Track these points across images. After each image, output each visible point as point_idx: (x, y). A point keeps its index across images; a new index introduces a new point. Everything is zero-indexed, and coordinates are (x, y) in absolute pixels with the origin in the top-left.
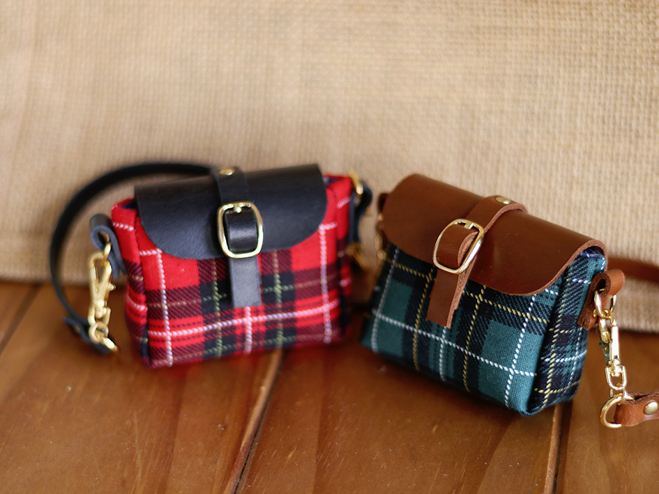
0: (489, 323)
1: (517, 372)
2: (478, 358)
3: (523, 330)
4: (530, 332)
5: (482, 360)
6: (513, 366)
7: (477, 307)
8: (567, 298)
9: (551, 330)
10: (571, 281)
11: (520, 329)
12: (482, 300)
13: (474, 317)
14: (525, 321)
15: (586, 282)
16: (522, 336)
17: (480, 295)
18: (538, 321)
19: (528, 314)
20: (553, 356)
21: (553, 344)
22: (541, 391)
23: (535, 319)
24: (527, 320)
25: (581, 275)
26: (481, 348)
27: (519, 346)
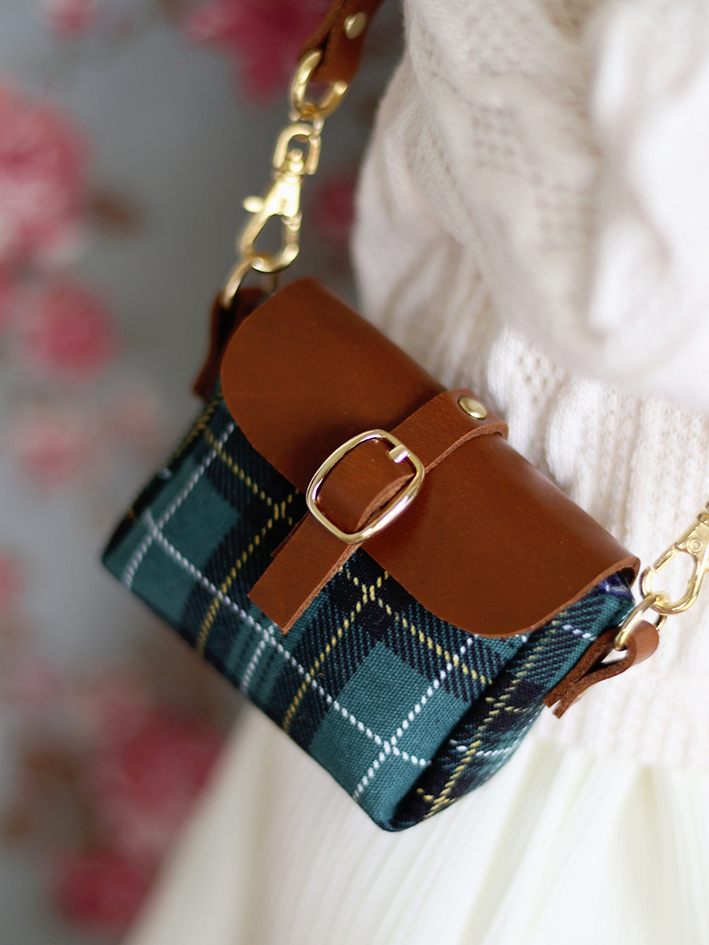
0: (373, 645)
1: (396, 752)
2: (329, 699)
3: (436, 683)
4: (448, 690)
5: (337, 706)
6: (394, 740)
7: (358, 607)
8: (541, 653)
9: (489, 699)
10: (559, 628)
11: (431, 680)
12: (373, 598)
13: (346, 623)
14: (444, 667)
15: (587, 635)
16: (430, 692)
17: (372, 588)
18: (470, 676)
19: (456, 658)
20: (474, 745)
21: (483, 724)
22: (429, 798)
23: (465, 670)
24: (449, 667)
25: (582, 622)
26: (342, 686)
27: (418, 709)
